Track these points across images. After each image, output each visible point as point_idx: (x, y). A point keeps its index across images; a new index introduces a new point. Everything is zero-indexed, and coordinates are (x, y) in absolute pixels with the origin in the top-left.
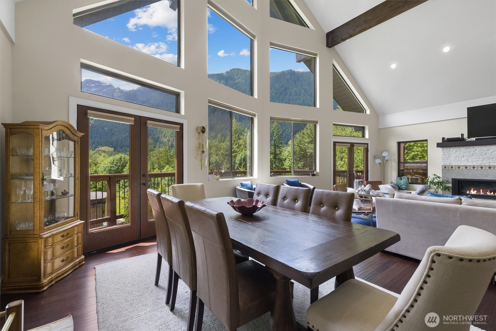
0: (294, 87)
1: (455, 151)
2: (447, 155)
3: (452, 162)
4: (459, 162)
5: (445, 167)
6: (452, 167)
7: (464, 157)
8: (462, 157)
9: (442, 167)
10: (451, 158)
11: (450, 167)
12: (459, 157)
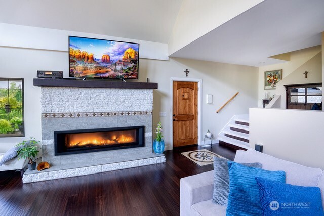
1: (57, 93)
2: (49, 98)
3: (55, 108)
4: (63, 108)
5: (46, 116)
6: (54, 116)
7: (68, 101)
8: (66, 102)
9: (42, 116)
10: (53, 103)
11: (52, 115)
12: (63, 101)
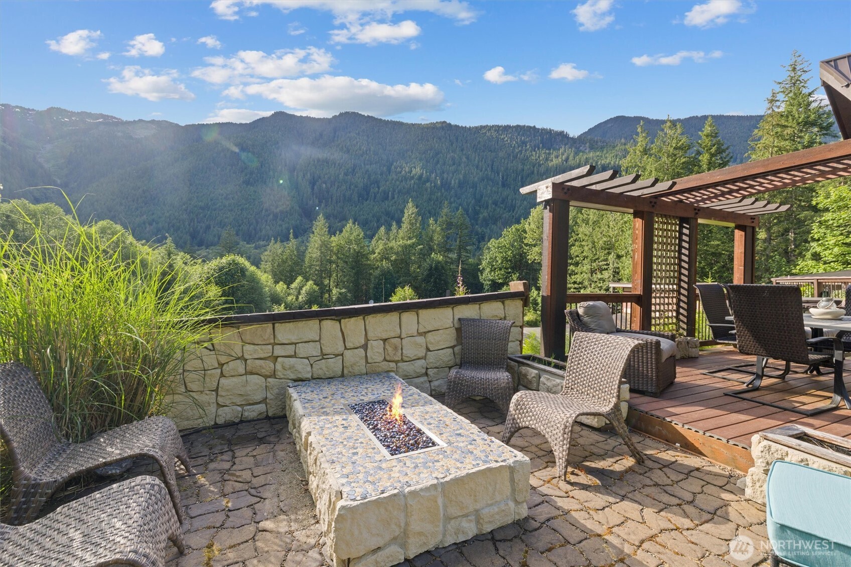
0: (451, 151)
